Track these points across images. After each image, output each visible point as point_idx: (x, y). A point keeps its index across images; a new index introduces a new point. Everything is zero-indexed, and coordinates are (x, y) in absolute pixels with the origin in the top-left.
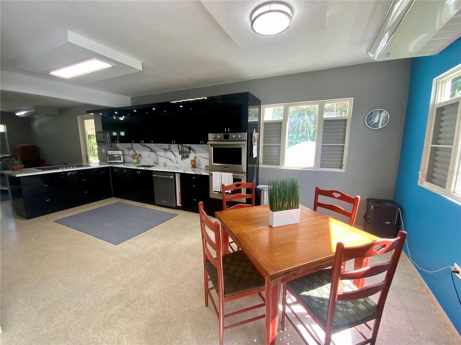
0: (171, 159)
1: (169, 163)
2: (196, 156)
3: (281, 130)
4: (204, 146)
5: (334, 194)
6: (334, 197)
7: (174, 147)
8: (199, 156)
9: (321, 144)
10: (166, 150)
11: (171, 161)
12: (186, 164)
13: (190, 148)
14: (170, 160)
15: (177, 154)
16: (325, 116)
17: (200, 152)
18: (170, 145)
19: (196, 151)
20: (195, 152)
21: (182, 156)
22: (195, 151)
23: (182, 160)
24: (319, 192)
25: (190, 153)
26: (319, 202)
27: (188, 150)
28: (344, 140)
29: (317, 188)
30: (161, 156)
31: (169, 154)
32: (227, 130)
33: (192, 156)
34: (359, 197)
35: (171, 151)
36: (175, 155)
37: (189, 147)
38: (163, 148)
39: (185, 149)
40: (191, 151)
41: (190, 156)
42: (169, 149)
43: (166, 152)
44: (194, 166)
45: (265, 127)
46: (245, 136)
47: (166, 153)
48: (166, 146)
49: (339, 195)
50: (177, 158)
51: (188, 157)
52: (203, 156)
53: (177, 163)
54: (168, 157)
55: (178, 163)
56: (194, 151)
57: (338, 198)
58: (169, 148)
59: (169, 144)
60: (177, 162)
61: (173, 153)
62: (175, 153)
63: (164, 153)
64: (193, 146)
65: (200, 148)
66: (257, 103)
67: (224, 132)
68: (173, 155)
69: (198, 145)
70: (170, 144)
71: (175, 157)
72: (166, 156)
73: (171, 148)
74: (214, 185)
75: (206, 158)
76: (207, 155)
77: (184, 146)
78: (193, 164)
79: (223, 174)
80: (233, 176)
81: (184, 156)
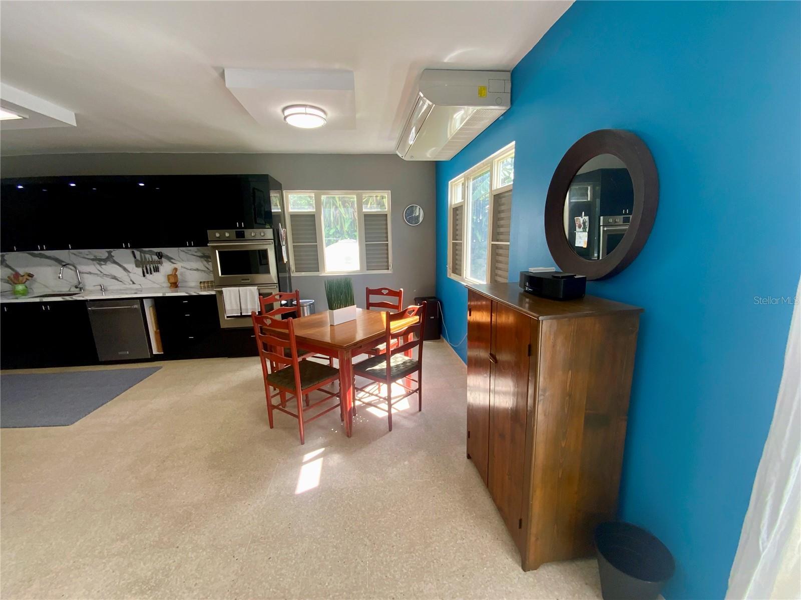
0: (115, 276)
1: (112, 285)
2: (176, 267)
3: (315, 225)
4: (190, 250)
5: (383, 291)
6: (383, 294)
7: (123, 254)
8: (182, 267)
9: (364, 243)
10: (100, 261)
11: (118, 280)
12: (154, 283)
13: (160, 255)
14: (115, 278)
15: (131, 266)
16: (364, 210)
17: (183, 261)
18: (111, 252)
19: (175, 259)
20: (172, 260)
21: (143, 270)
22: (172, 259)
23: (144, 276)
24: (369, 292)
25: (161, 263)
26: (370, 302)
27: (155, 258)
28: (387, 237)
29: (367, 288)
30: (90, 273)
31: (110, 268)
32: (240, 225)
33: (166, 268)
34: (402, 289)
35: (115, 262)
36: (125, 269)
37: (159, 253)
38: (92, 257)
39: (148, 256)
40: (163, 259)
41: (161, 268)
42: (110, 259)
43: (100, 265)
44: (175, 285)
45: (292, 221)
46: (269, 233)
47: (102, 266)
48: (102, 253)
49: (387, 291)
50: (131, 275)
51: (157, 270)
52: (189, 267)
53: (131, 283)
54: (108, 274)
55: (134, 283)
56: (169, 259)
57: (387, 294)
58: (108, 258)
59: (108, 250)
60: (131, 280)
61: (120, 266)
62: (125, 266)
63: (98, 266)
64: (165, 251)
65: (182, 253)
66: (279, 187)
67: (236, 228)
68: (121, 269)
69: (177, 248)
71: (125, 273)
72: (102, 272)
73: (113, 257)
74: (228, 307)
75: (197, 270)
76: (199, 264)
77: (145, 252)
78: (173, 280)
79: (241, 288)
80: (259, 290)
81: (149, 268)
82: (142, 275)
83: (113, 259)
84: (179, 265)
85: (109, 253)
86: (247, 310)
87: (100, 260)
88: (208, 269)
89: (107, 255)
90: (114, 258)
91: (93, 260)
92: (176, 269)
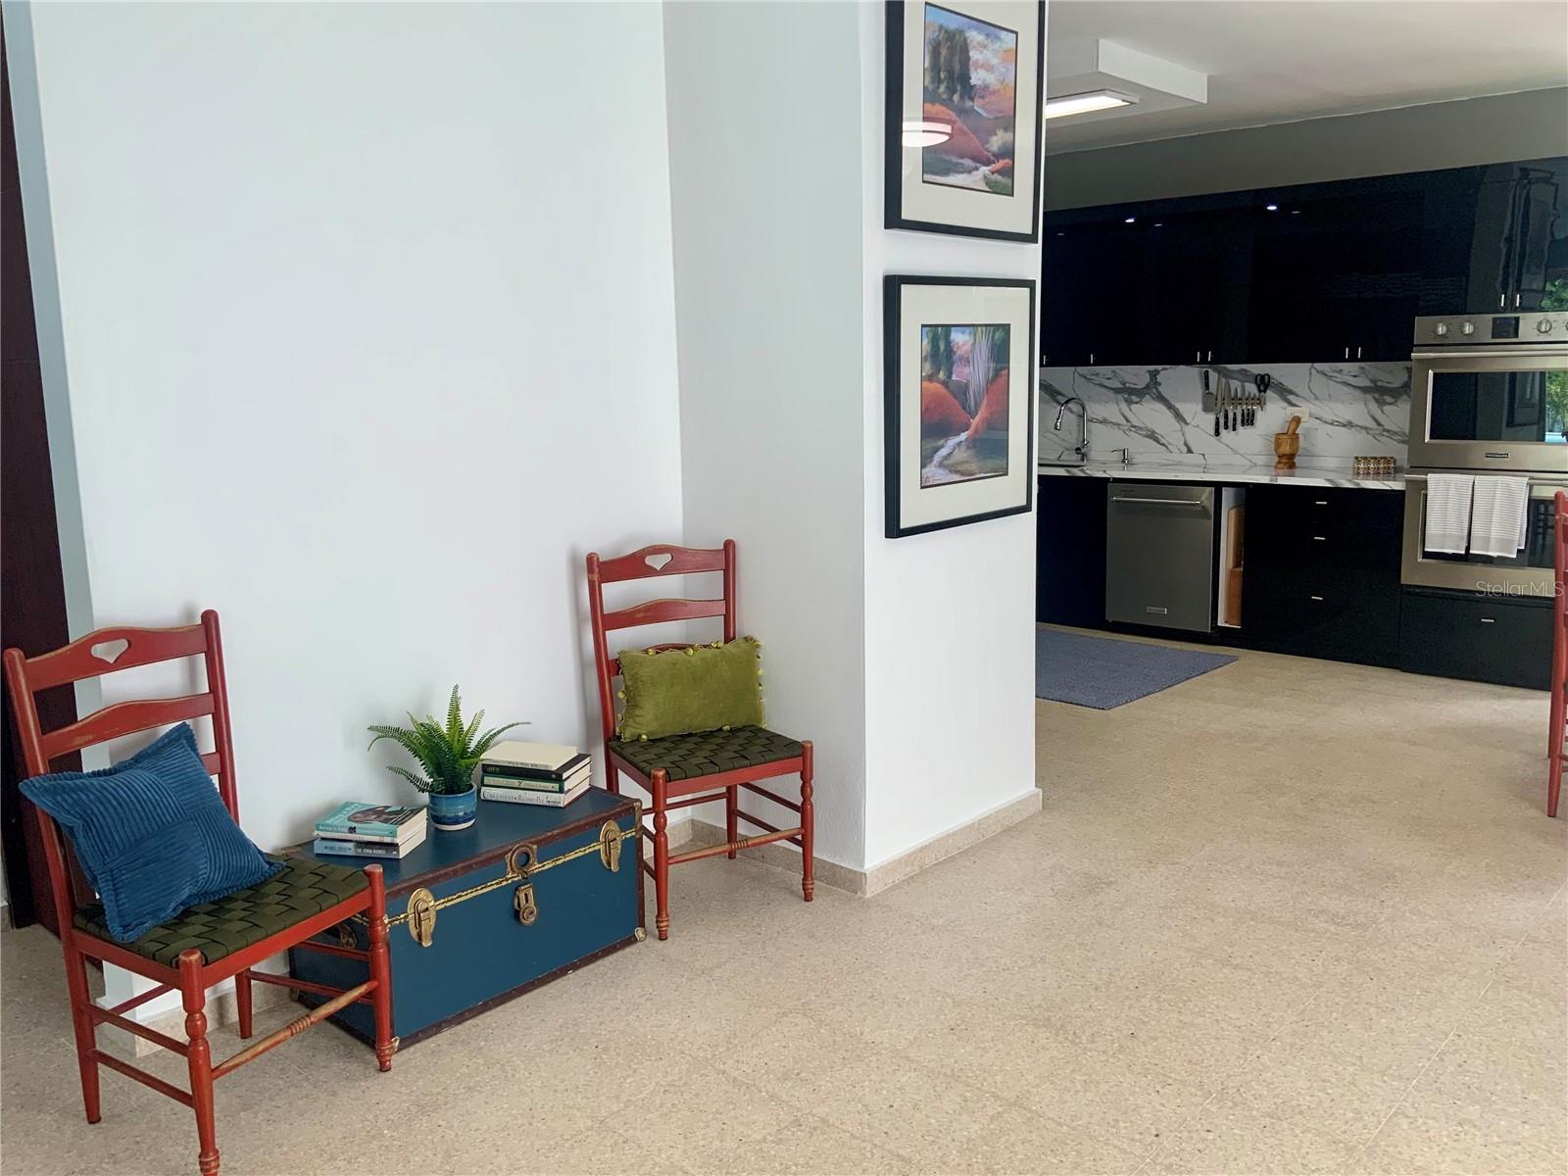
0: (1153, 432)
1: (1145, 453)
2: (1299, 415)
7: (1182, 380)
8: (1311, 415)
10: (1131, 394)
11: (1157, 440)
12: (1235, 452)
13: (1264, 383)
14: (1152, 436)
15: (1192, 409)
17: (1316, 398)
18: (1157, 372)
19: (1297, 396)
20: (1291, 397)
21: (1218, 419)
22: (1291, 392)
23: (1217, 433)
25: (1261, 403)
27: (1252, 388)
30: (1104, 422)
31: (1149, 413)
33: (1273, 415)
35: (1161, 399)
36: (1178, 416)
37: (1263, 377)
38: (1117, 385)
39: (1235, 384)
40: (1270, 393)
41: (1260, 416)
42: (1152, 390)
43: (1129, 402)
44: (1288, 461)
47: (1135, 406)
48: (1136, 374)
50: (1186, 429)
51: (1249, 420)
52: (1329, 417)
53: (1185, 449)
54: (1141, 425)
55: (1190, 451)
56: (1284, 393)
58: (1147, 387)
59: (1152, 368)
60: (1186, 444)
61: (1170, 407)
62: (1180, 407)
63: (1124, 406)
64: (1277, 371)
68: (1169, 415)
70: (1160, 367)
71: (1176, 426)
72: (1128, 421)
73: (1160, 384)
74: (1433, 527)
75: (1349, 425)
76: (1356, 409)
77: (1228, 375)
78: (1286, 449)
79: (1479, 479)
80: (1531, 487)
81: (1231, 415)
82: (1213, 432)
83: (1159, 392)
84: (1304, 410)
85: (1154, 375)
86: (1487, 540)
87: (1131, 391)
88: (1379, 424)
89: (1147, 378)
90: (1160, 388)
91: (1117, 391)
92: (1297, 420)
